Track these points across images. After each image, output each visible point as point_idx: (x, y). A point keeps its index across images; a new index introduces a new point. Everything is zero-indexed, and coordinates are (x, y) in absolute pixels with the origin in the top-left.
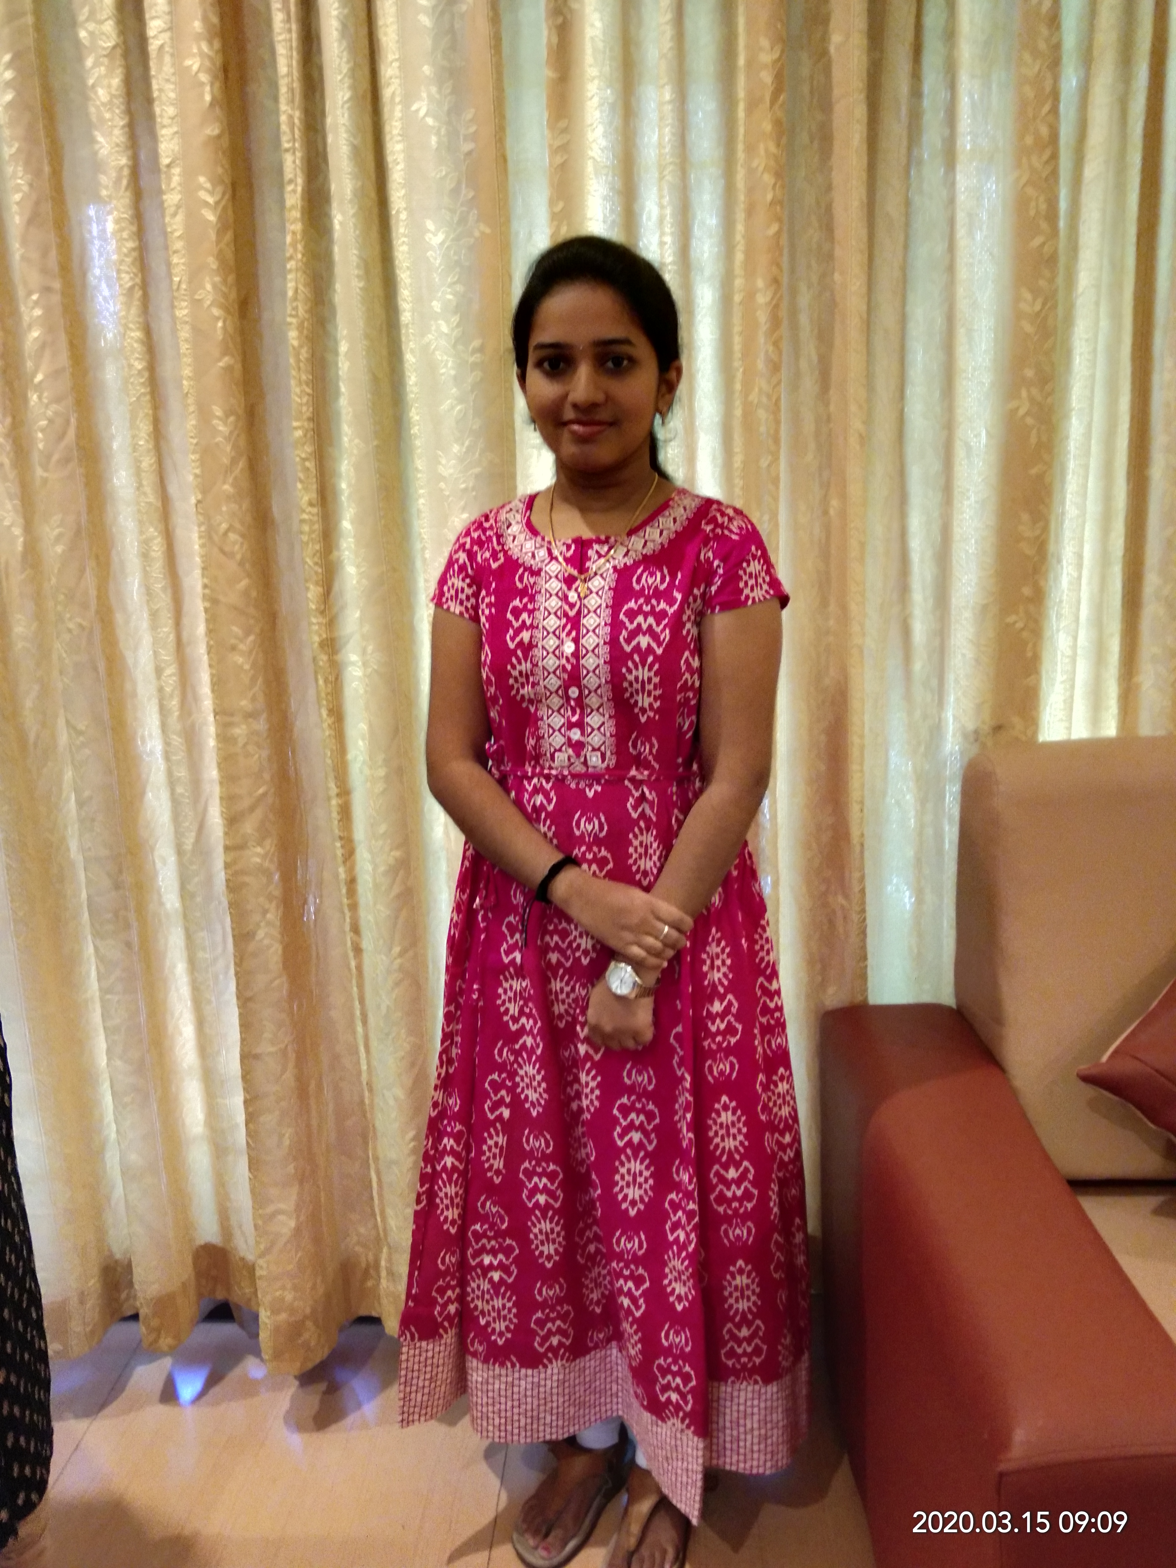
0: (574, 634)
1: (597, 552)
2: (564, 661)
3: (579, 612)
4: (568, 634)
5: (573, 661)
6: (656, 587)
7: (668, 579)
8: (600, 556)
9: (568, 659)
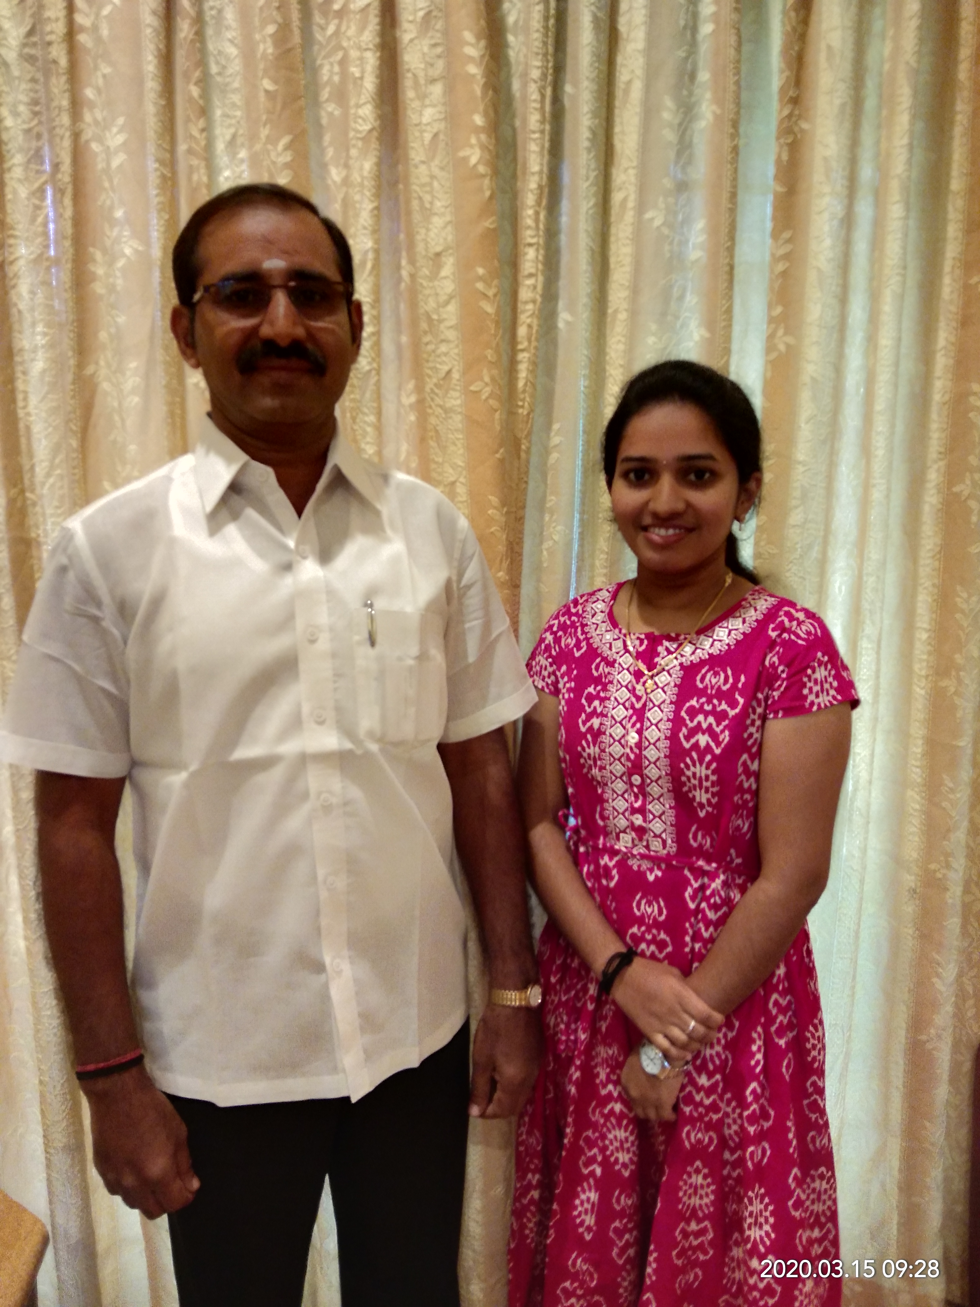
0: (638, 725)
1: (667, 649)
2: (628, 750)
3: (645, 705)
4: (633, 725)
5: (637, 751)
6: (719, 686)
7: (731, 680)
8: (669, 652)
9: (631, 748)
